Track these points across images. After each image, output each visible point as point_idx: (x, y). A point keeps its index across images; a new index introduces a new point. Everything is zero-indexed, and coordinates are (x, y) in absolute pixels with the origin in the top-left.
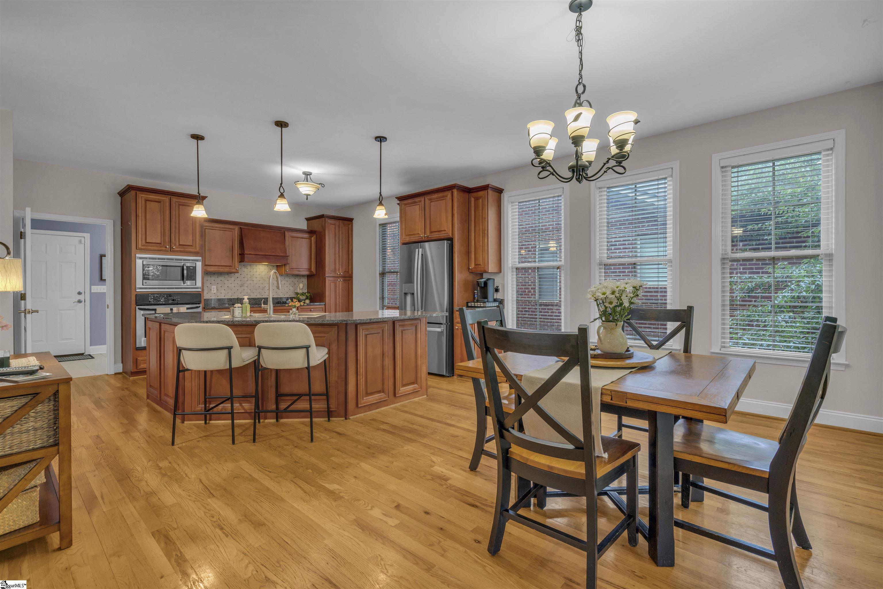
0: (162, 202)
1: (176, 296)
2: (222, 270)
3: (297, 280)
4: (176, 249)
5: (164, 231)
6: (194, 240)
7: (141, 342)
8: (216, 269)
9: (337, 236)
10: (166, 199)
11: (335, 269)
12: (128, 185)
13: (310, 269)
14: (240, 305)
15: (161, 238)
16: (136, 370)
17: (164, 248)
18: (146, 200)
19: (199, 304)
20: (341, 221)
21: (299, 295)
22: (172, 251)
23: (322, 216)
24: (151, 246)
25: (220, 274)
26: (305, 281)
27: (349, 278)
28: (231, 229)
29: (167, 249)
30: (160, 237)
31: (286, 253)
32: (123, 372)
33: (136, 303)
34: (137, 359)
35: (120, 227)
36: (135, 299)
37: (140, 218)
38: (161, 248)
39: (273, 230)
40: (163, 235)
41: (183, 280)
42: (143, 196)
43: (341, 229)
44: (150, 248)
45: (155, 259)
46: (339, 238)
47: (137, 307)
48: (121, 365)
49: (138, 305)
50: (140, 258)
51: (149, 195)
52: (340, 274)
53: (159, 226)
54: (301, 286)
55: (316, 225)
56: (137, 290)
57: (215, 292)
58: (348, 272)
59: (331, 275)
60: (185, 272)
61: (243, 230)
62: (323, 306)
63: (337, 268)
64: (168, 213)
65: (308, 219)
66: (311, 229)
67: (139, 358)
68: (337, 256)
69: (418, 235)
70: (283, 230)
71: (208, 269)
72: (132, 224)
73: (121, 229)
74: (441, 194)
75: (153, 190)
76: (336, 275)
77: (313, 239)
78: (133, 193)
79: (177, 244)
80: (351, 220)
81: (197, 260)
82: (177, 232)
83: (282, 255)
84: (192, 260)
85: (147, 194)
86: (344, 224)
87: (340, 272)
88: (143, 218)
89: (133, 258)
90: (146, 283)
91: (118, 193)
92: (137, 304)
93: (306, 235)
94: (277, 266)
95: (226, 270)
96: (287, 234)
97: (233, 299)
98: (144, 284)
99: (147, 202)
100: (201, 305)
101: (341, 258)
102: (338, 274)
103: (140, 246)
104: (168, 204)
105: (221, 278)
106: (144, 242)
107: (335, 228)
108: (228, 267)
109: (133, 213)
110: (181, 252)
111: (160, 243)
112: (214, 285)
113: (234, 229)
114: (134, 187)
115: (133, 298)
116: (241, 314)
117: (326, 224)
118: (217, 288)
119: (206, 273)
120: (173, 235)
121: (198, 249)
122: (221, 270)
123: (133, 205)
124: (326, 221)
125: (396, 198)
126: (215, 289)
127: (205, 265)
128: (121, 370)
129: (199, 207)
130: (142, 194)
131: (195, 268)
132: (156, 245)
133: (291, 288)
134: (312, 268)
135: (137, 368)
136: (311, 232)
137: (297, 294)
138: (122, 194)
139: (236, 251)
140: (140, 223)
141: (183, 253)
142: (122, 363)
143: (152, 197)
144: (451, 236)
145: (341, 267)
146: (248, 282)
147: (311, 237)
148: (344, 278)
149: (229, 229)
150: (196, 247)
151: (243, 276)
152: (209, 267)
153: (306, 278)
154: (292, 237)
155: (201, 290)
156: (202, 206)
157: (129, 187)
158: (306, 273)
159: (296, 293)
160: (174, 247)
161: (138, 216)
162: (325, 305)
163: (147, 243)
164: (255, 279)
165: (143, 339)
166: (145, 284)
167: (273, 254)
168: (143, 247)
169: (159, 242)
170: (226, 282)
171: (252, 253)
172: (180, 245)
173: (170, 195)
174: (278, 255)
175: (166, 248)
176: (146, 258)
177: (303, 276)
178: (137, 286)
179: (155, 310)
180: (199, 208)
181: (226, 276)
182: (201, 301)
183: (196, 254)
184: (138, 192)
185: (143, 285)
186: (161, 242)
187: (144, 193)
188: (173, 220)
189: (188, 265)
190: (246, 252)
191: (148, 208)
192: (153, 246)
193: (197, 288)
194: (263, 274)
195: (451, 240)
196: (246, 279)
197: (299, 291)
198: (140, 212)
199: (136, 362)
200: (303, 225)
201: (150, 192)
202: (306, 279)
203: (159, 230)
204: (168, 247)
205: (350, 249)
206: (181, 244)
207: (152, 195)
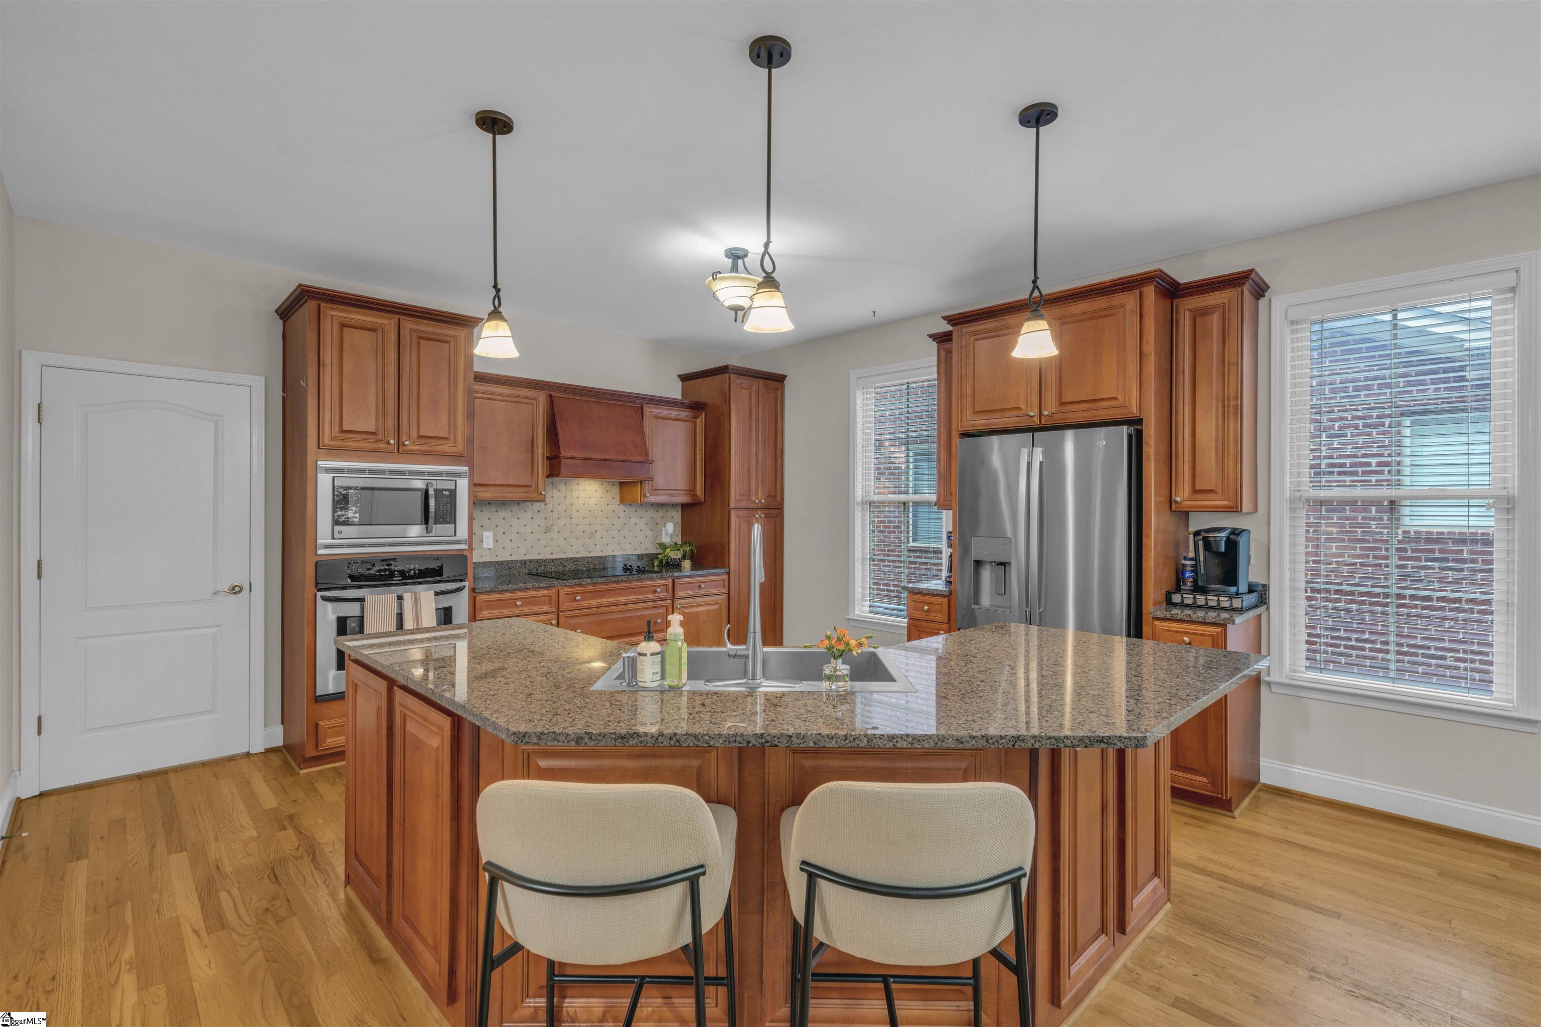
0: (380, 332)
1: (410, 564)
2: (510, 495)
3: (660, 514)
4: (411, 447)
5: (384, 403)
6: (452, 425)
7: (326, 683)
8: (497, 494)
9: (754, 417)
10: (387, 322)
11: (749, 490)
12: (300, 285)
13: (691, 491)
14: (654, 646)
15: (377, 419)
16: (316, 754)
17: (383, 446)
18: (344, 326)
19: (461, 581)
20: (761, 381)
21: (668, 550)
22: (401, 451)
23: (723, 370)
24: (353, 441)
25: (503, 503)
26: (677, 515)
27: (777, 512)
28: (530, 398)
29: (391, 447)
30: (373, 417)
31: (647, 455)
32: (284, 746)
33: (317, 583)
34: (317, 724)
35: (281, 393)
36: (313, 573)
37: (328, 368)
38: (376, 446)
39: (618, 401)
40: (382, 412)
41: (426, 522)
42: (334, 314)
43: (760, 398)
44: (350, 444)
45: (362, 471)
46: (757, 420)
47: (319, 594)
48: (280, 729)
49: (320, 590)
50: (328, 470)
51: (350, 312)
52: (760, 501)
53: (373, 390)
54: (670, 527)
55: (705, 391)
56: (320, 552)
57: (491, 546)
58: (775, 497)
59: (743, 505)
60: (432, 502)
61: (554, 398)
62: (725, 577)
63: (753, 488)
64: (393, 357)
65: (684, 378)
66: (694, 400)
67: (321, 723)
68: (753, 460)
69: (1015, 413)
70: (638, 401)
71: (479, 494)
72: (310, 383)
73: (284, 398)
74: (1100, 303)
75: (359, 301)
76: (752, 506)
77: (700, 421)
78: (312, 305)
79: (415, 435)
80: (780, 379)
81: (458, 475)
82: (414, 405)
83: (639, 458)
84: (449, 474)
85: (344, 311)
86: (767, 387)
87: (759, 499)
88: (335, 369)
89: (310, 471)
90: (340, 532)
91: (276, 311)
92: (319, 586)
93: (685, 414)
94: (621, 483)
95: (520, 494)
96: (649, 411)
97: (530, 561)
98: (336, 535)
99: (345, 329)
100: (466, 584)
101: (760, 466)
102: (754, 502)
103: (327, 441)
104: (393, 337)
105: (504, 513)
106: (336, 429)
107: (750, 396)
108: (523, 489)
109: (312, 356)
110: (422, 453)
111: (374, 433)
112: (489, 530)
113: (536, 399)
114: (313, 292)
115: (310, 571)
116: (658, 677)
117: (732, 388)
118: (495, 536)
119: (476, 503)
120: (404, 414)
121: (460, 447)
122: (506, 495)
123: (311, 337)
124: (732, 380)
125: (944, 318)
126: (491, 540)
127: (474, 485)
128: (279, 742)
129: (498, 326)
130: (333, 309)
131: (453, 493)
132: (364, 436)
133: (649, 533)
134: (698, 489)
135: (317, 747)
136: (697, 407)
137: (663, 546)
138: (285, 312)
139: (541, 451)
140: (328, 381)
141: (426, 457)
142: (282, 723)
143: (357, 316)
144: (1135, 410)
145: (760, 485)
146: (562, 521)
147: (695, 417)
148: (767, 511)
149: (527, 398)
150: (455, 441)
151: (549, 507)
152: (481, 489)
153: (680, 510)
154: (658, 417)
155: (466, 547)
156: (505, 324)
157: (304, 291)
158: (684, 499)
159: (659, 544)
160: (407, 443)
161: (324, 365)
162: (728, 573)
163: (343, 431)
164: (575, 514)
165: (333, 673)
166: (339, 536)
167: (621, 458)
168: (333, 443)
169: (372, 430)
170: (515, 522)
171: (576, 455)
172: (420, 437)
173: (398, 313)
174: (632, 459)
175: (388, 443)
176: (341, 470)
177: (673, 505)
178: (319, 541)
179: (361, 600)
180: (496, 330)
181: (515, 508)
182: (466, 574)
183: (456, 458)
184: (322, 304)
185: (333, 538)
186: (377, 429)
187: (338, 306)
188: (405, 375)
189: (441, 485)
190: (563, 453)
191: (346, 345)
192: (357, 440)
193: (458, 542)
194: (593, 501)
195: (1135, 422)
196: (556, 515)
197: (666, 540)
198: (328, 356)
199: (315, 731)
200: (674, 391)
201: (353, 305)
202: (680, 513)
203: (372, 400)
204: (392, 442)
205: (779, 447)
206: (421, 434)
207: (355, 313)
